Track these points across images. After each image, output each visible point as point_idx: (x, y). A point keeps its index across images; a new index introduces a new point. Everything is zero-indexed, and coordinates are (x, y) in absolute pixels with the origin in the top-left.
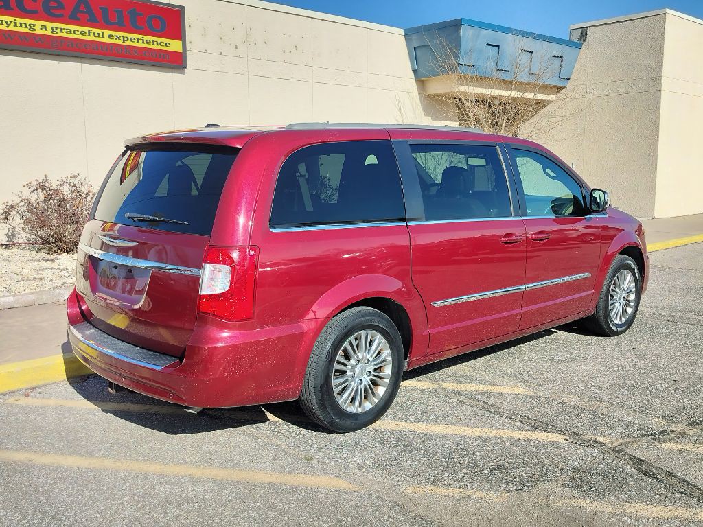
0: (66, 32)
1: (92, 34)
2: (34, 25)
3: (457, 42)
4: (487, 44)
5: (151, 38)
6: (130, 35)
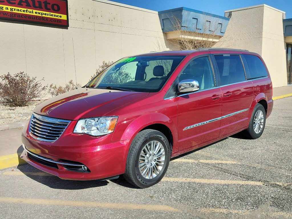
0: (17, 11)
1: (28, 12)
2: (3, 7)
3: (181, 17)
4: (193, 18)
5: (54, 14)
6: (44, 12)
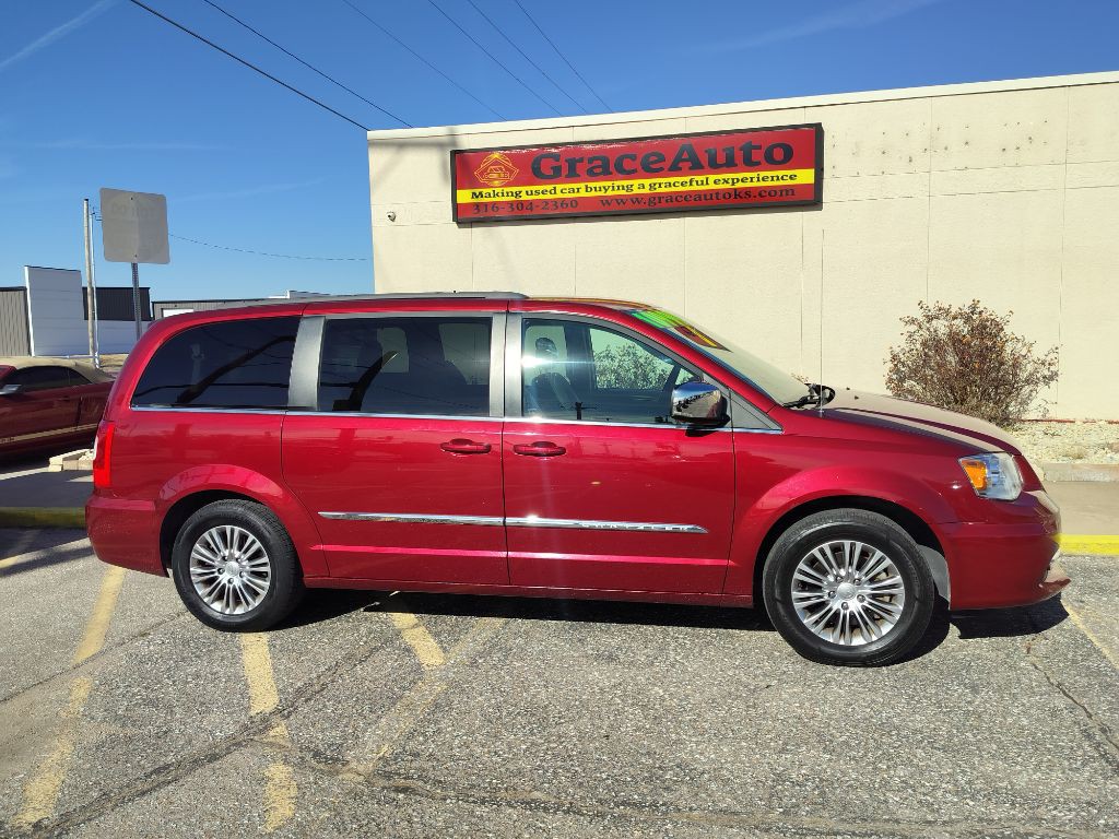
0: (666, 186)
1: (694, 183)
2: (632, 186)
5: (770, 174)
6: (740, 176)
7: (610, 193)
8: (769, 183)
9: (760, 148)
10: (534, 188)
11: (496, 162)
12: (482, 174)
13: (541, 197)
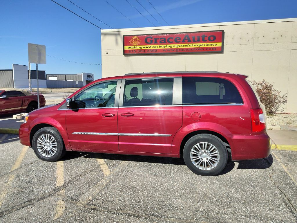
0: (181, 46)
1: (189, 46)
2: (172, 46)
5: (209, 44)
6: (201, 44)
7: (166, 48)
8: (209, 46)
9: (207, 36)
10: (145, 46)
11: (135, 39)
12: (131, 42)
13: (147, 48)
